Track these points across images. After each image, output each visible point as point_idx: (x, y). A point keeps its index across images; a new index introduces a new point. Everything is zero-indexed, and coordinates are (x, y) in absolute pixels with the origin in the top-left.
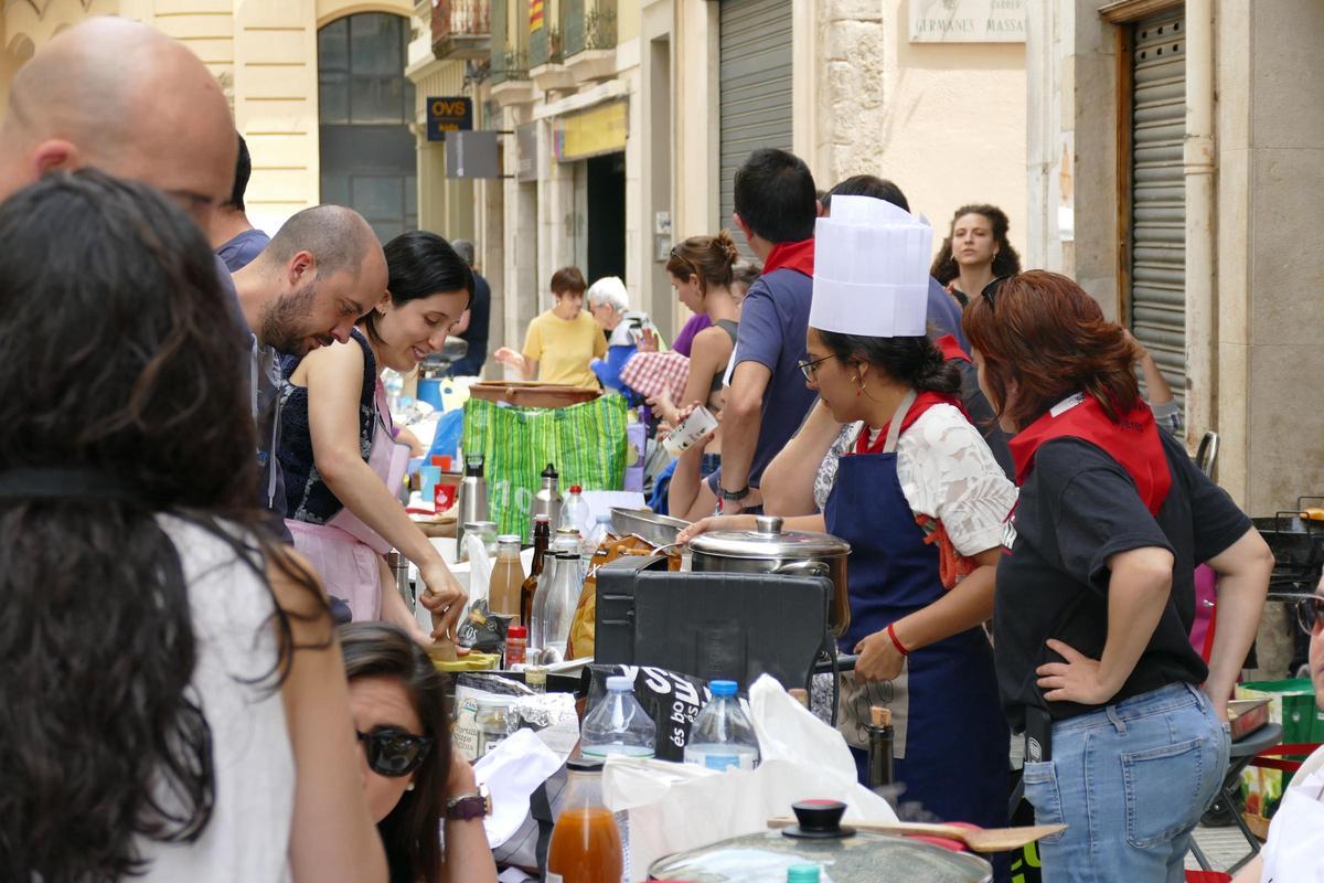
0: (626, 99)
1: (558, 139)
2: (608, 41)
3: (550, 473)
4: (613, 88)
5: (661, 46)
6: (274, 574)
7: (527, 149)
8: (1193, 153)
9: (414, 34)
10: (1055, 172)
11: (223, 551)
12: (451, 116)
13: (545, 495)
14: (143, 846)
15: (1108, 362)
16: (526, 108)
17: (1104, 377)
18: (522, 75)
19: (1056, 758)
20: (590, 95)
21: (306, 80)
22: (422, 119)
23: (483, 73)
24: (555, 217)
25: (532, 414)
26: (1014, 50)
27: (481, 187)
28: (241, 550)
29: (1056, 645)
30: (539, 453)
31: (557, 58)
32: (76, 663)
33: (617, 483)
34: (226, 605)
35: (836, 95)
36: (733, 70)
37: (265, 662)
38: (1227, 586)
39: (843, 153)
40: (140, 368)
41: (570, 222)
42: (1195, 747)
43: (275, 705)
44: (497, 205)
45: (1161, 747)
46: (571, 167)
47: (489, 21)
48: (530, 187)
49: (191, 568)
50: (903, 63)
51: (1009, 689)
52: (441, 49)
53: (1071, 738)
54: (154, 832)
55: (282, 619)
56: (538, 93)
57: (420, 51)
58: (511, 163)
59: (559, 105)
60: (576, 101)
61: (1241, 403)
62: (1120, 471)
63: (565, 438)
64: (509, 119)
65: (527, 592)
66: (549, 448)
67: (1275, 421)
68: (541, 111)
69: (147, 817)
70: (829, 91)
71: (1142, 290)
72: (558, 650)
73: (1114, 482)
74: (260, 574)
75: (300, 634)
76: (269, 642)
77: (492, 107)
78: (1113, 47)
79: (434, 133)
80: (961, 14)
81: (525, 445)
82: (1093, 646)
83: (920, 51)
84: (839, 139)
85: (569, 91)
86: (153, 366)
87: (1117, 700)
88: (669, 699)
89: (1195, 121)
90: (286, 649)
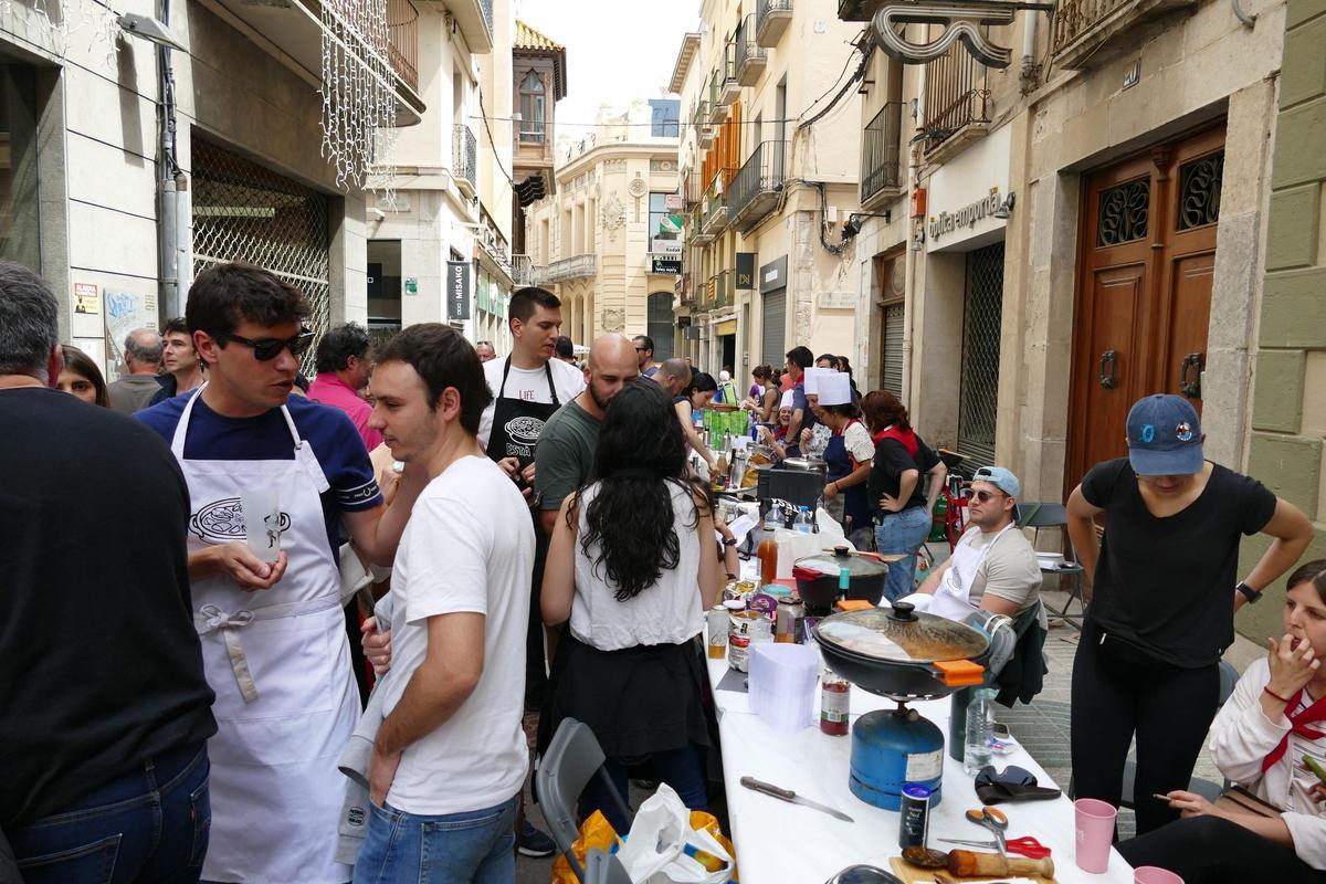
0: (736, 320)
1: (716, 329)
2: (731, 303)
3: (727, 431)
4: (732, 317)
5: (747, 306)
6: (694, 496)
7: (707, 331)
8: (905, 346)
9: (674, 299)
10: (862, 348)
11: (680, 490)
12: (685, 322)
13: (726, 437)
14: (661, 570)
15: (900, 416)
16: (707, 320)
17: (899, 419)
18: (706, 311)
19: (884, 525)
20: (726, 318)
21: (645, 311)
22: (677, 322)
23: (694, 310)
24: (714, 351)
25: (722, 414)
26: (851, 311)
27: (693, 342)
28: (685, 489)
29: (886, 495)
30: (724, 425)
31: (716, 308)
32: (643, 523)
33: (745, 434)
34: (681, 506)
35: (798, 322)
36: (767, 313)
37: (692, 520)
38: (934, 477)
39: (799, 338)
40: (659, 439)
41: (719, 352)
42: (924, 524)
43: (695, 532)
44: (697, 347)
45: (913, 524)
46: (719, 338)
47: (697, 297)
48: (707, 342)
49: (672, 495)
50: (816, 314)
51: (872, 506)
52: (683, 303)
53: (888, 520)
54: (664, 566)
55: (696, 509)
56: (710, 316)
57: (677, 303)
58: (702, 335)
59: (716, 321)
60: (722, 320)
61: (917, 416)
62: (904, 447)
63: (731, 421)
64: (702, 323)
65: (730, 468)
66: (727, 424)
67: (927, 421)
68: (711, 322)
69: (662, 562)
70: (796, 321)
71: (887, 381)
72: (739, 485)
73: (903, 451)
74: (690, 496)
75: (702, 513)
76: (693, 515)
77: (697, 320)
78: (880, 313)
79: (681, 326)
80: (833, 301)
81: (720, 422)
82: (896, 496)
83: (821, 310)
84: (798, 334)
85: (720, 317)
86: (662, 439)
87: (902, 511)
88: (785, 508)
89: (906, 336)
90: (698, 517)
